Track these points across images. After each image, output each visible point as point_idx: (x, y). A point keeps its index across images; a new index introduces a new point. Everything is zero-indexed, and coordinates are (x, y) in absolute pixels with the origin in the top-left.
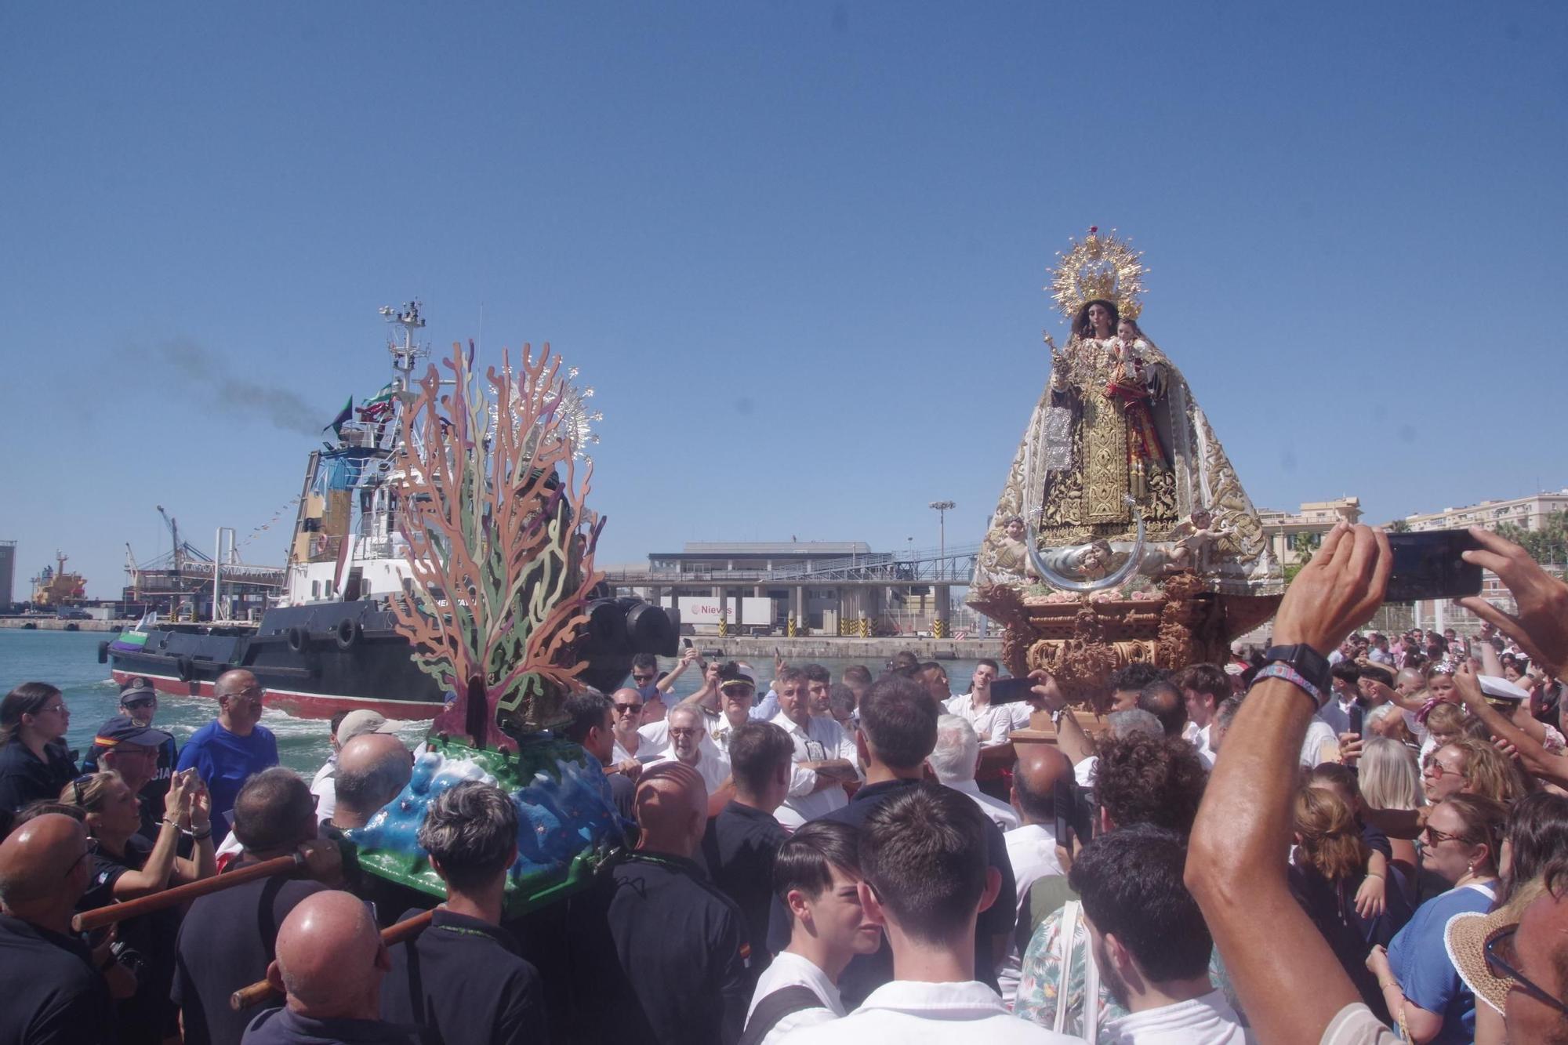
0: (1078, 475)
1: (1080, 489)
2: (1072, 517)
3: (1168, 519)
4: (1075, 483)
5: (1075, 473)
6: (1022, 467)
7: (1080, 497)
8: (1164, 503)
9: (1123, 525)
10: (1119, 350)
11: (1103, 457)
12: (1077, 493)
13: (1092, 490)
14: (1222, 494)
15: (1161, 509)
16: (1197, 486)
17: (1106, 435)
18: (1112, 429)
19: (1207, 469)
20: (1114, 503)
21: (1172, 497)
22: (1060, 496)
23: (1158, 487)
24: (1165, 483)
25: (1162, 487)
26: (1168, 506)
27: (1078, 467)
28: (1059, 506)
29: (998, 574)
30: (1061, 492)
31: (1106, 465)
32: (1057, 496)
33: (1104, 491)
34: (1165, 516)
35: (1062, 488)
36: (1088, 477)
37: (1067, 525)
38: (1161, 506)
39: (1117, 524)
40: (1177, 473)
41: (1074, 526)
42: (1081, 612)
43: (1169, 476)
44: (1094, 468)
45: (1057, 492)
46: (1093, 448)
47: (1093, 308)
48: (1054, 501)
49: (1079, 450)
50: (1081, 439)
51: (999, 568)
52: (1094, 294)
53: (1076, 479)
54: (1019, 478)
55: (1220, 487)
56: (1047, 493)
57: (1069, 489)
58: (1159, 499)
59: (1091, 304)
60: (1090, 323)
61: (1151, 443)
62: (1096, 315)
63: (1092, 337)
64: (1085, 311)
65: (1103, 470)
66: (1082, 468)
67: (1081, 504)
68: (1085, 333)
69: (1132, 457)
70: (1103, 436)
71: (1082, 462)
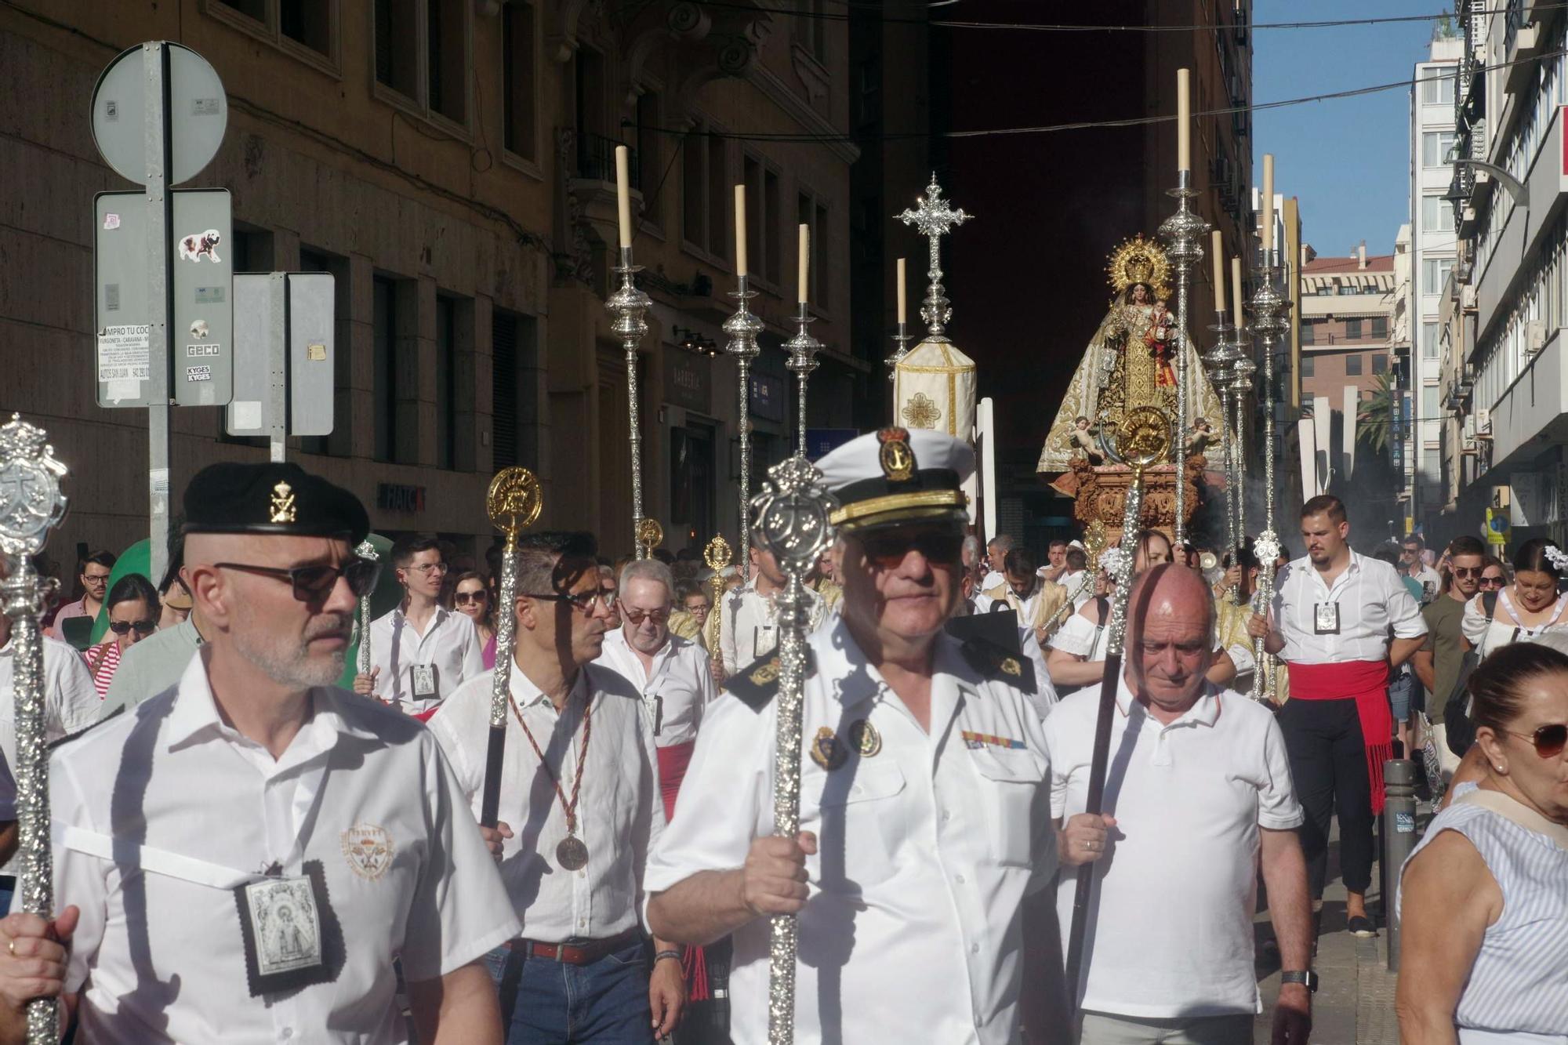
0: (1122, 393)
1: (1123, 401)
4: (1119, 398)
7: (1123, 407)
10: (1155, 317)
12: (1120, 404)
14: (1211, 409)
16: (1195, 403)
17: (1142, 369)
18: (1145, 365)
23: (1172, 404)
24: (1176, 401)
27: (1122, 388)
30: (1108, 402)
31: (1140, 388)
32: (1106, 405)
33: (1140, 404)
35: (1109, 399)
36: (1129, 394)
44: (1132, 389)
45: (1106, 403)
46: (1133, 377)
47: (1139, 286)
48: (1103, 408)
49: (1122, 376)
50: (1124, 369)
52: (1139, 279)
53: (1120, 395)
54: (1078, 391)
55: (1209, 405)
56: (1099, 404)
57: (1115, 401)
58: (1172, 411)
59: (1136, 284)
60: (1133, 296)
61: (1168, 376)
62: (1139, 292)
63: (1134, 304)
64: (1131, 288)
65: (1139, 391)
66: (1124, 390)
67: (1123, 411)
68: (1130, 301)
69: (1158, 384)
70: (1140, 369)
71: (1125, 385)
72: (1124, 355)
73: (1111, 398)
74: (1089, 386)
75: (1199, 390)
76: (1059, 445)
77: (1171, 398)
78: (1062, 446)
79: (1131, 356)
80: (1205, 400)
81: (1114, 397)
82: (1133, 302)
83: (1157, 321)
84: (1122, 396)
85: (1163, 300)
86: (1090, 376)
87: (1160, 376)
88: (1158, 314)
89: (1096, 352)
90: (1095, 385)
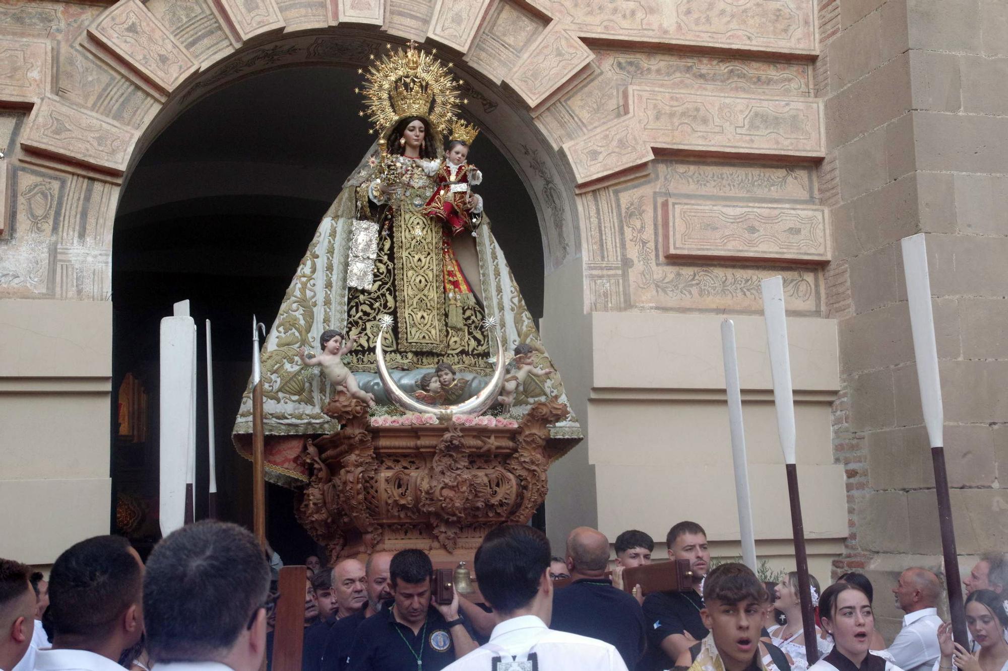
0: (390, 298)
1: (394, 313)
3: (479, 355)
4: (385, 306)
5: (383, 295)
6: (312, 282)
8: (475, 338)
10: (449, 173)
11: (420, 282)
13: (409, 315)
15: (473, 343)
17: (423, 260)
18: (429, 254)
20: (433, 332)
21: (482, 333)
22: (364, 318)
23: (470, 322)
24: (476, 317)
25: (473, 322)
26: (479, 342)
27: (388, 289)
28: (364, 329)
29: (279, 402)
30: (366, 314)
31: (422, 291)
32: (360, 318)
33: (423, 317)
34: (476, 352)
35: (366, 308)
36: (403, 301)
38: (472, 340)
39: (433, 354)
40: (486, 309)
42: (447, 436)
43: (479, 311)
44: (407, 292)
45: (360, 314)
46: (408, 273)
47: (416, 122)
48: (357, 323)
49: (389, 271)
50: (391, 259)
51: (281, 395)
52: (416, 108)
53: (387, 301)
56: (349, 316)
57: (378, 312)
58: (470, 333)
59: (409, 119)
60: (403, 141)
61: (459, 276)
62: (414, 134)
63: (402, 154)
64: (401, 126)
65: (420, 295)
66: (393, 291)
67: (394, 329)
68: (396, 149)
69: (448, 286)
70: (420, 260)
71: (393, 284)
72: (391, 236)
73: (371, 306)
74: (329, 285)
75: (507, 304)
76: (277, 386)
77: (468, 313)
78: (280, 390)
79: (402, 235)
80: (518, 321)
81: (377, 305)
82: (401, 151)
83: (452, 178)
84: (391, 304)
85: (463, 143)
86: (330, 268)
87: (450, 275)
88: (454, 167)
89: (339, 230)
90: (340, 283)
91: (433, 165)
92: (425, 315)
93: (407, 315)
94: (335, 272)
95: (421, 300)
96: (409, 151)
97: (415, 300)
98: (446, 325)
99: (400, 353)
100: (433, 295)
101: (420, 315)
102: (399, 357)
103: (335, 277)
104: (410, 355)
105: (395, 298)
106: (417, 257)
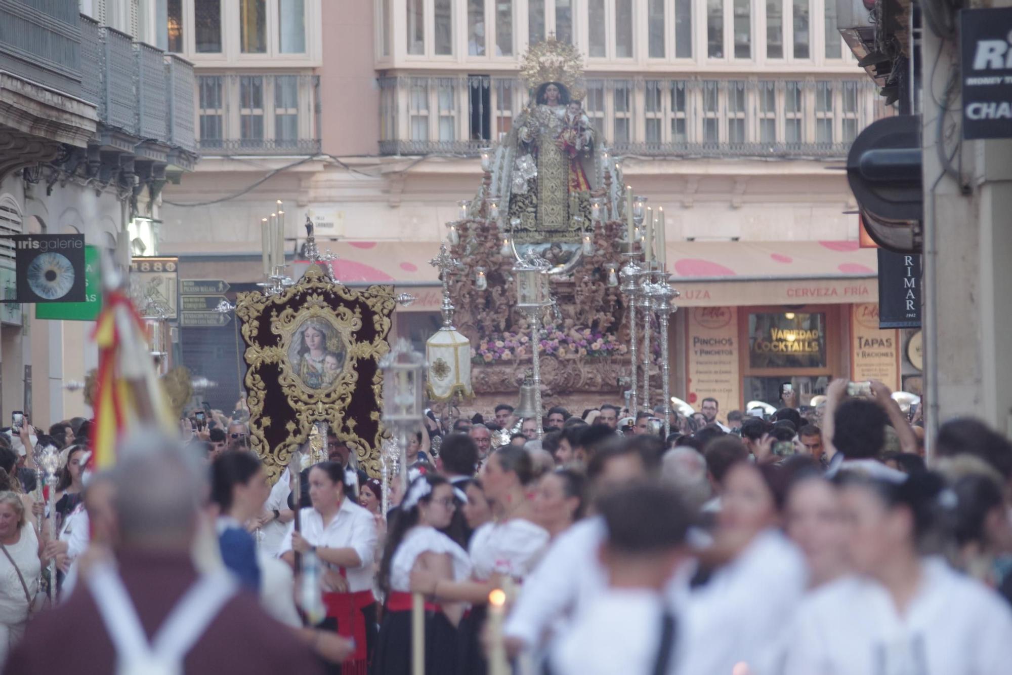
0: (534, 198)
1: (536, 206)
2: (529, 225)
3: (590, 230)
4: (531, 203)
5: (531, 196)
7: (535, 212)
9: (563, 232)
10: (569, 120)
11: (552, 187)
12: (533, 210)
13: (543, 208)
15: (587, 223)
17: (555, 173)
18: (558, 169)
19: (616, 199)
20: (559, 218)
22: (520, 210)
23: (586, 209)
26: (591, 222)
27: (534, 193)
28: (519, 217)
30: (520, 207)
31: (553, 192)
32: (518, 210)
33: (553, 209)
34: (589, 228)
35: (521, 204)
36: (541, 199)
37: (526, 230)
39: (559, 232)
41: (530, 231)
44: (545, 194)
45: (517, 207)
46: (545, 181)
47: (552, 86)
48: (515, 213)
49: (534, 180)
52: (552, 78)
53: (532, 200)
56: (510, 208)
57: (527, 206)
58: (585, 216)
59: (549, 84)
60: (546, 96)
61: (581, 180)
63: (546, 104)
64: (544, 88)
65: (552, 195)
66: (536, 193)
67: (536, 217)
68: (542, 101)
69: (571, 188)
70: (552, 173)
71: (537, 189)
72: (537, 158)
73: (523, 203)
74: (500, 190)
77: (585, 204)
79: (543, 158)
81: (527, 202)
83: (571, 123)
84: (535, 201)
85: (577, 101)
86: (500, 179)
87: (574, 181)
88: (572, 117)
89: (507, 154)
90: (505, 188)
91: (561, 112)
92: (554, 207)
93: (543, 209)
94: (503, 181)
95: (553, 199)
96: (549, 102)
97: (550, 198)
98: (568, 213)
99: (539, 232)
100: (559, 195)
101: (551, 207)
102: (537, 234)
103: (503, 185)
104: (543, 233)
105: (537, 197)
106: (551, 171)
